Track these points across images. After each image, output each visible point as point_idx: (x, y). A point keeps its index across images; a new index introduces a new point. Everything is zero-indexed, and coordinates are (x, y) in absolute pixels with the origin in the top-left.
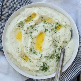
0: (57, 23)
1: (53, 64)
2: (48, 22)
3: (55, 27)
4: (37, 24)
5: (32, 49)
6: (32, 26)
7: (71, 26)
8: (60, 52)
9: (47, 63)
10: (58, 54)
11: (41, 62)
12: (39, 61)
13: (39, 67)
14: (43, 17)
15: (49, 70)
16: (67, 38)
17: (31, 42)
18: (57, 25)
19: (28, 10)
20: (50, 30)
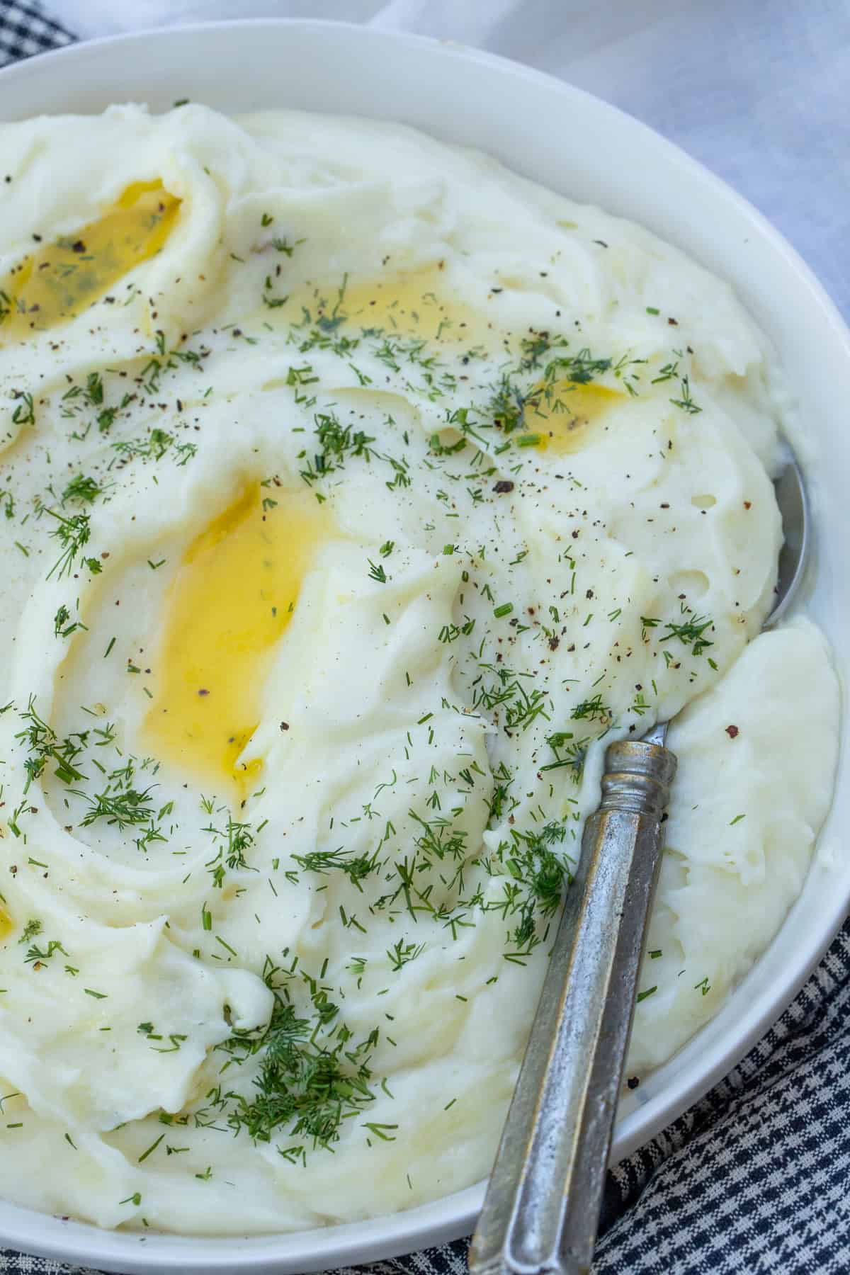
0: (539, 344)
1: (449, 991)
2: (370, 332)
3: (501, 401)
4: (192, 358)
5: (71, 750)
6: (96, 392)
7: (780, 396)
8: (589, 795)
9: (339, 978)
10: (554, 832)
11: (229, 957)
12: (198, 936)
13: (192, 1056)
14: (283, 248)
15: (380, 1111)
16: (699, 577)
17: (62, 616)
18: (530, 365)
19: (38, 148)
20: (416, 454)
